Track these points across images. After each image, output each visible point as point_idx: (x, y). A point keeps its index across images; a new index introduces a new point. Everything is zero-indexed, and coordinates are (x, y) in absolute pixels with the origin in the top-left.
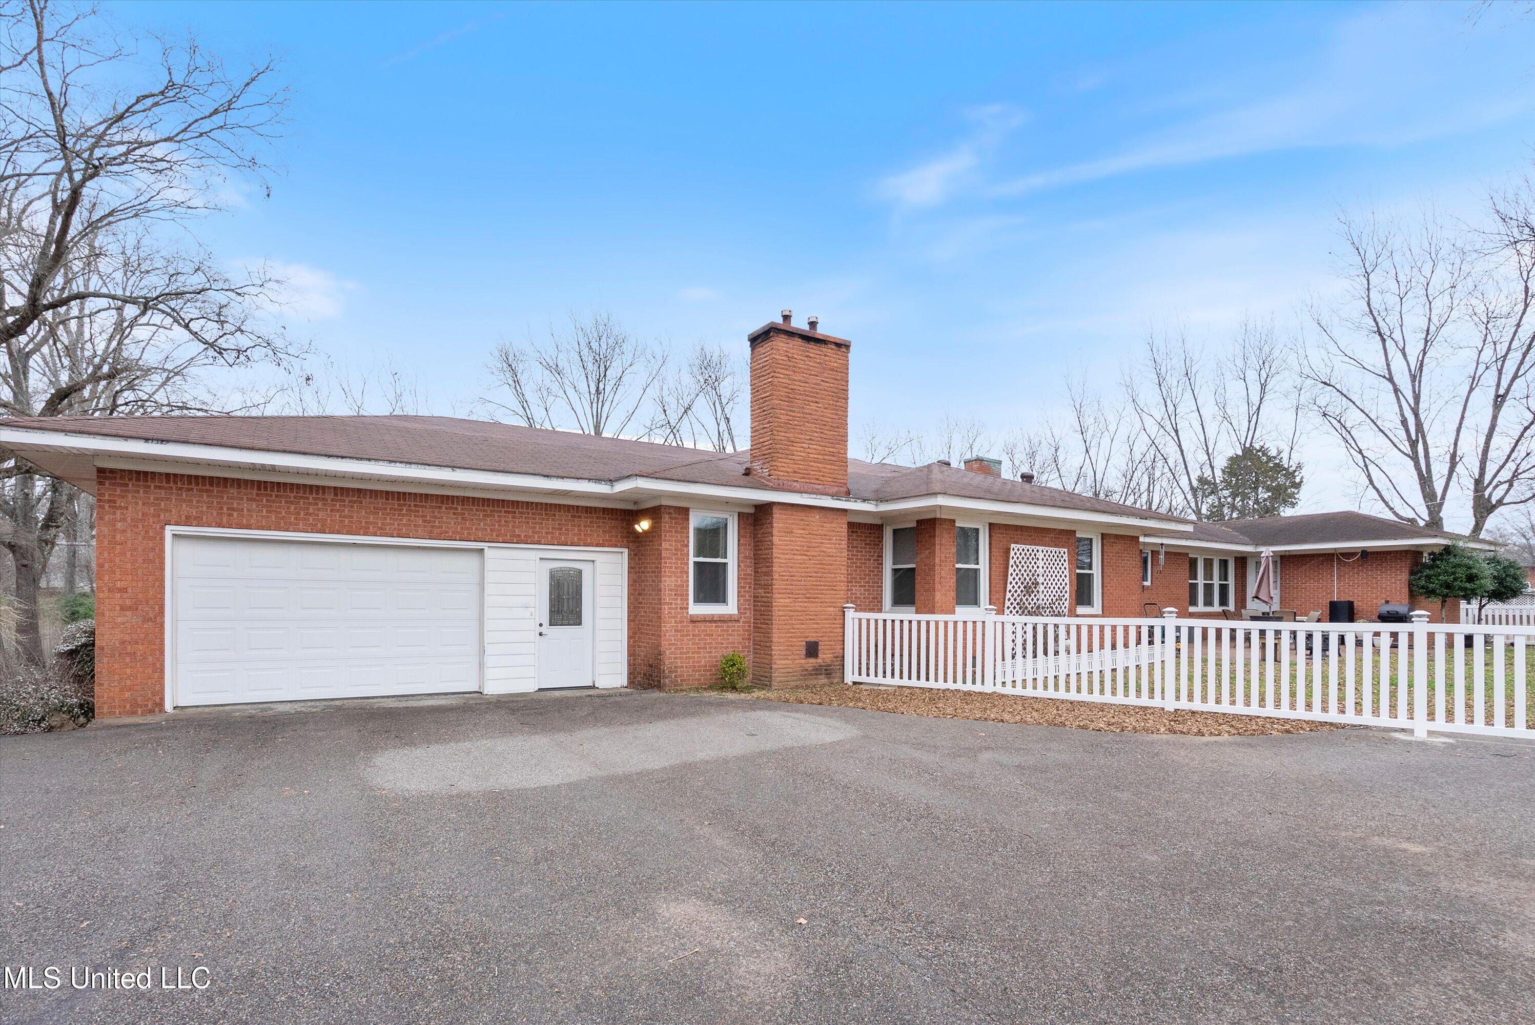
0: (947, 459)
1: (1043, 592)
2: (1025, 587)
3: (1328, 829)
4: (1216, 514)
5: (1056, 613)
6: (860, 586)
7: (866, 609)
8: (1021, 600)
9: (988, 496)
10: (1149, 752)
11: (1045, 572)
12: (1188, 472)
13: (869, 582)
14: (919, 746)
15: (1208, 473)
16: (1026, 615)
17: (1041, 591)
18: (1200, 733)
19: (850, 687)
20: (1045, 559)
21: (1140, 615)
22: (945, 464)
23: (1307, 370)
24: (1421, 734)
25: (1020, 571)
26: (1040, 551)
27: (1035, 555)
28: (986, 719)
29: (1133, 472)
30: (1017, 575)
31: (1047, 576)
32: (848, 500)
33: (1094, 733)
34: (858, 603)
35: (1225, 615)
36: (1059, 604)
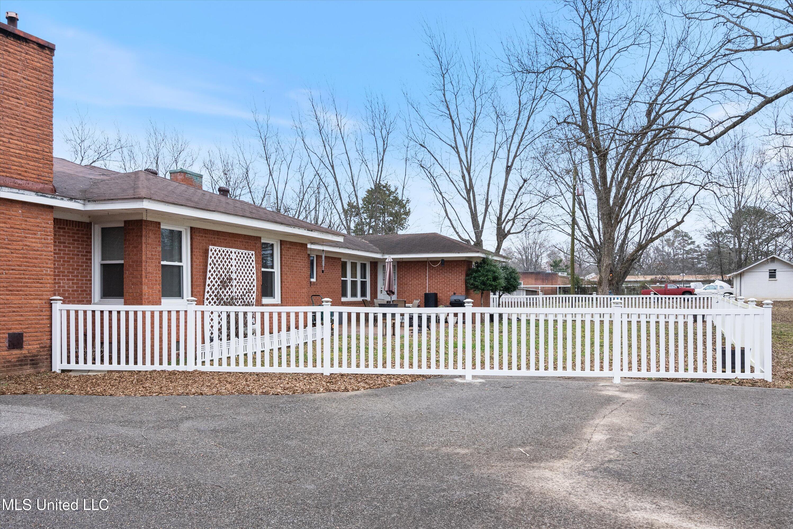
0: (155, 169)
1: (236, 286)
2: (221, 282)
3: (419, 446)
4: (359, 230)
5: (246, 303)
6: (68, 280)
7: (74, 301)
8: (218, 292)
9: (189, 203)
10: (312, 408)
11: (237, 269)
12: (341, 198)
13: (77, 276)
14: (127, 423)
15: (354, 200)
16: (222, 305)
17: (234, 285)
18: (346, 390)
19: (58, 375)
20: (237, 259)
21: (308, 304)
22: (152, 173)
23: (411, 135)
24: (469, 379)
25: (217, 268)
26: (233, 253)
27: (229, 255)
28: (187, 393)
29: (304, 195)
30: (215, 272)
31: (239, 273)
32: (54, 198)
33: (273, 396)
34: (67, 295)
35: (364, 304)
36: (248, 296)
